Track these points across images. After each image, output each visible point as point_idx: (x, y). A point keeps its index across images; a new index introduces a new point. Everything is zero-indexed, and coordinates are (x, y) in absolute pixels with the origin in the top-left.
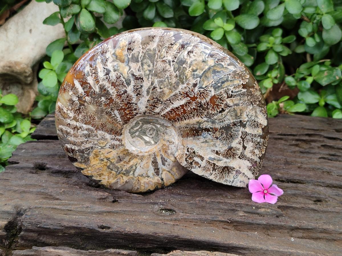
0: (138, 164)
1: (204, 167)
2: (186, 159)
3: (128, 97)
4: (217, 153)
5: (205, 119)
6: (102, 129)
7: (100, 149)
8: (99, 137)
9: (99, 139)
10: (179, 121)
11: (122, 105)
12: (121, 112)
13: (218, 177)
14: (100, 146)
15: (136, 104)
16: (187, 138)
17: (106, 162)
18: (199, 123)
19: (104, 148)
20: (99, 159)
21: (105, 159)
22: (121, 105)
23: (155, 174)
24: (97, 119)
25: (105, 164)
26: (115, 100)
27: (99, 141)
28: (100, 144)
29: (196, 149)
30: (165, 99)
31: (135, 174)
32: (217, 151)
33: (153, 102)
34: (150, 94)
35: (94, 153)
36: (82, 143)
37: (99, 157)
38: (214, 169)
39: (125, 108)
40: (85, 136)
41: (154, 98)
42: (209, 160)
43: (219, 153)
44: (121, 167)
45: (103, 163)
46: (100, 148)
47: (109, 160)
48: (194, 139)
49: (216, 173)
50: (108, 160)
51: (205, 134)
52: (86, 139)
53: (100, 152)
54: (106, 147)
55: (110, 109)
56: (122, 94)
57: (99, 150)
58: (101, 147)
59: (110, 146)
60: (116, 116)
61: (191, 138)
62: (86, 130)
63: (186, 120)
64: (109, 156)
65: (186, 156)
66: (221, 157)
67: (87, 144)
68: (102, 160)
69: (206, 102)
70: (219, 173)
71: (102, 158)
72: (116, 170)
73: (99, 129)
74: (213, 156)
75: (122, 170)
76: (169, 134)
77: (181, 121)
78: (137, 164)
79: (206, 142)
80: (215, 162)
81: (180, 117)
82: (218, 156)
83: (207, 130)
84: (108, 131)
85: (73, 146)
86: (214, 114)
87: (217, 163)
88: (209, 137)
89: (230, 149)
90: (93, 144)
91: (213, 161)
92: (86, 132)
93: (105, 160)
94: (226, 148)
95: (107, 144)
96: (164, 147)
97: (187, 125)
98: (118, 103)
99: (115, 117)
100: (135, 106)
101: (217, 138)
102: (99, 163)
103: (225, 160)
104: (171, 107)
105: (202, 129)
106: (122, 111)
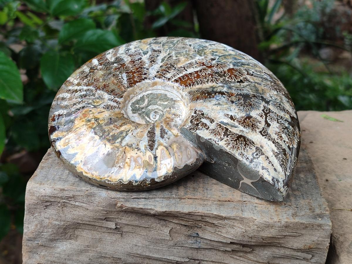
0: (130, 131)
1: (214, 130)
2: (191, 120)
3: (141, 63)
4: (232, 118)
5: (221, 84)
6: (103, 89)
7: (92, 108)
8: (97, 96)
9: (96, 98)
10: (190, 86)
11: (133, 69)
12: (129, 75)
13: (230, 145)
14: (92, 105)
15: (148, 69)
16: (197, 101)
17: (93, 124)
18: (213, 88)
19: (98, 107)
20: (86, 120)
21: (94, 119)
22: (131, 69)
23: (148, 147)
24: (101, 80)
25: (91, 125)
26: (127, 65)
27: (94, 100)
28: (94, 103)
29: (205, 112)
30: (179, 66)
31: (123, 142)
32: (231, 116)
33: (166, 67)
34: (165, 61)
35: (83, 112)
36: (75, 104)
37: (87, 117)
38: (226, 134)
39: (135, 72)
40: (81, 96)
41: (167, 64)
42: (220, 124)
43: (234, 118)
44: (108, 131)
45: (88, 125)
46: (92, 106)
47: (98, 120)
48: (204, 101)
49: (229, 139)
50: (96, 120)
51: (219, 97)
52: (80, 100)
53: (91, 111)
54: (100, 106)
55: (118, 72)
56: (136, 60)
57: (90, 109)
58: (95, 106)
59: (104, 106)
60: (123, 78)
61: (201, 101)
62: (85, 91)
63: (198, 85)
64: (99, 117)
65: (192, 118)
66: (236, 124)
67: (80, 105)
68: (89, 121)
69: (223, 71)
70: (232, 141)
71: (89, 118)
72: (101, 134)
73: (100, 89)
74: (227, 120)
75: (109, 134)
76: (177, 108)
77: (192, 86)
78: (128, 131)
79: (219, 104)
80: (228, 127)
81: (192, 82)
82: (232, 121)
83: (222, 93)
84: (109, 92)
85: (63, 111)
86: (231, 82)
87: (231, 129)
88: (223, 99)
89: (249, 117)
90: (86, 104)
91: (226, 125)
92: (84, 93)
93: (93, 121)
94: (243, 114)
95: (102, 103)
96: (168, 120)
97: (199, 89)
98: (129, 67)
99: (121, 79)
100: (146, 71)
101: (233, 102)
102: (83, 125)
103: (242, 128)
104: (184, 73)
105: (215, 93)
106: (131, 74)
